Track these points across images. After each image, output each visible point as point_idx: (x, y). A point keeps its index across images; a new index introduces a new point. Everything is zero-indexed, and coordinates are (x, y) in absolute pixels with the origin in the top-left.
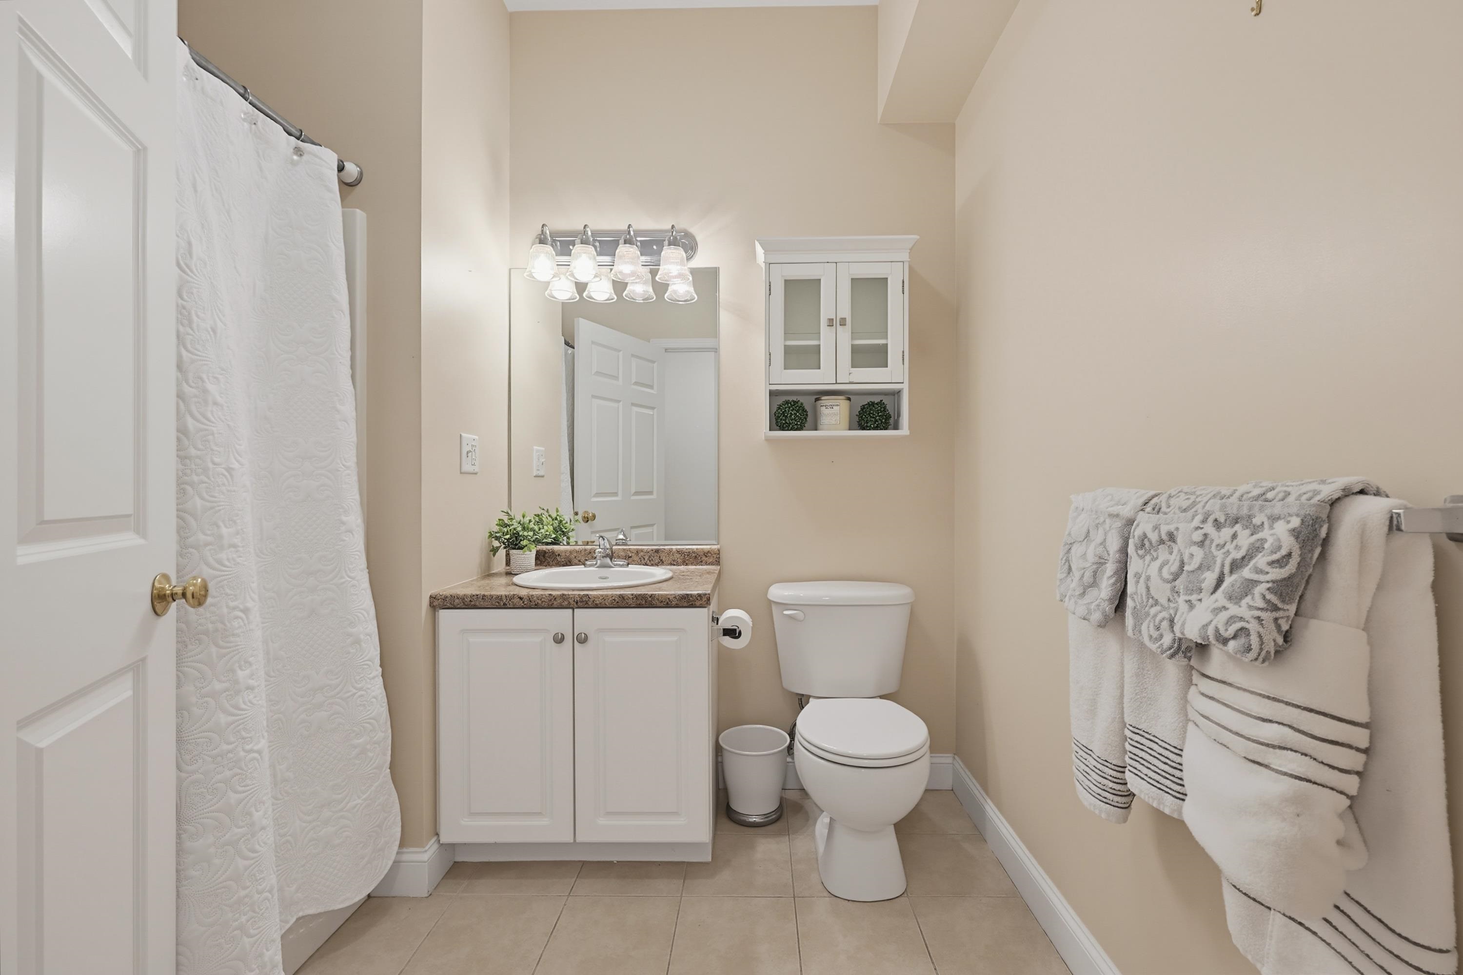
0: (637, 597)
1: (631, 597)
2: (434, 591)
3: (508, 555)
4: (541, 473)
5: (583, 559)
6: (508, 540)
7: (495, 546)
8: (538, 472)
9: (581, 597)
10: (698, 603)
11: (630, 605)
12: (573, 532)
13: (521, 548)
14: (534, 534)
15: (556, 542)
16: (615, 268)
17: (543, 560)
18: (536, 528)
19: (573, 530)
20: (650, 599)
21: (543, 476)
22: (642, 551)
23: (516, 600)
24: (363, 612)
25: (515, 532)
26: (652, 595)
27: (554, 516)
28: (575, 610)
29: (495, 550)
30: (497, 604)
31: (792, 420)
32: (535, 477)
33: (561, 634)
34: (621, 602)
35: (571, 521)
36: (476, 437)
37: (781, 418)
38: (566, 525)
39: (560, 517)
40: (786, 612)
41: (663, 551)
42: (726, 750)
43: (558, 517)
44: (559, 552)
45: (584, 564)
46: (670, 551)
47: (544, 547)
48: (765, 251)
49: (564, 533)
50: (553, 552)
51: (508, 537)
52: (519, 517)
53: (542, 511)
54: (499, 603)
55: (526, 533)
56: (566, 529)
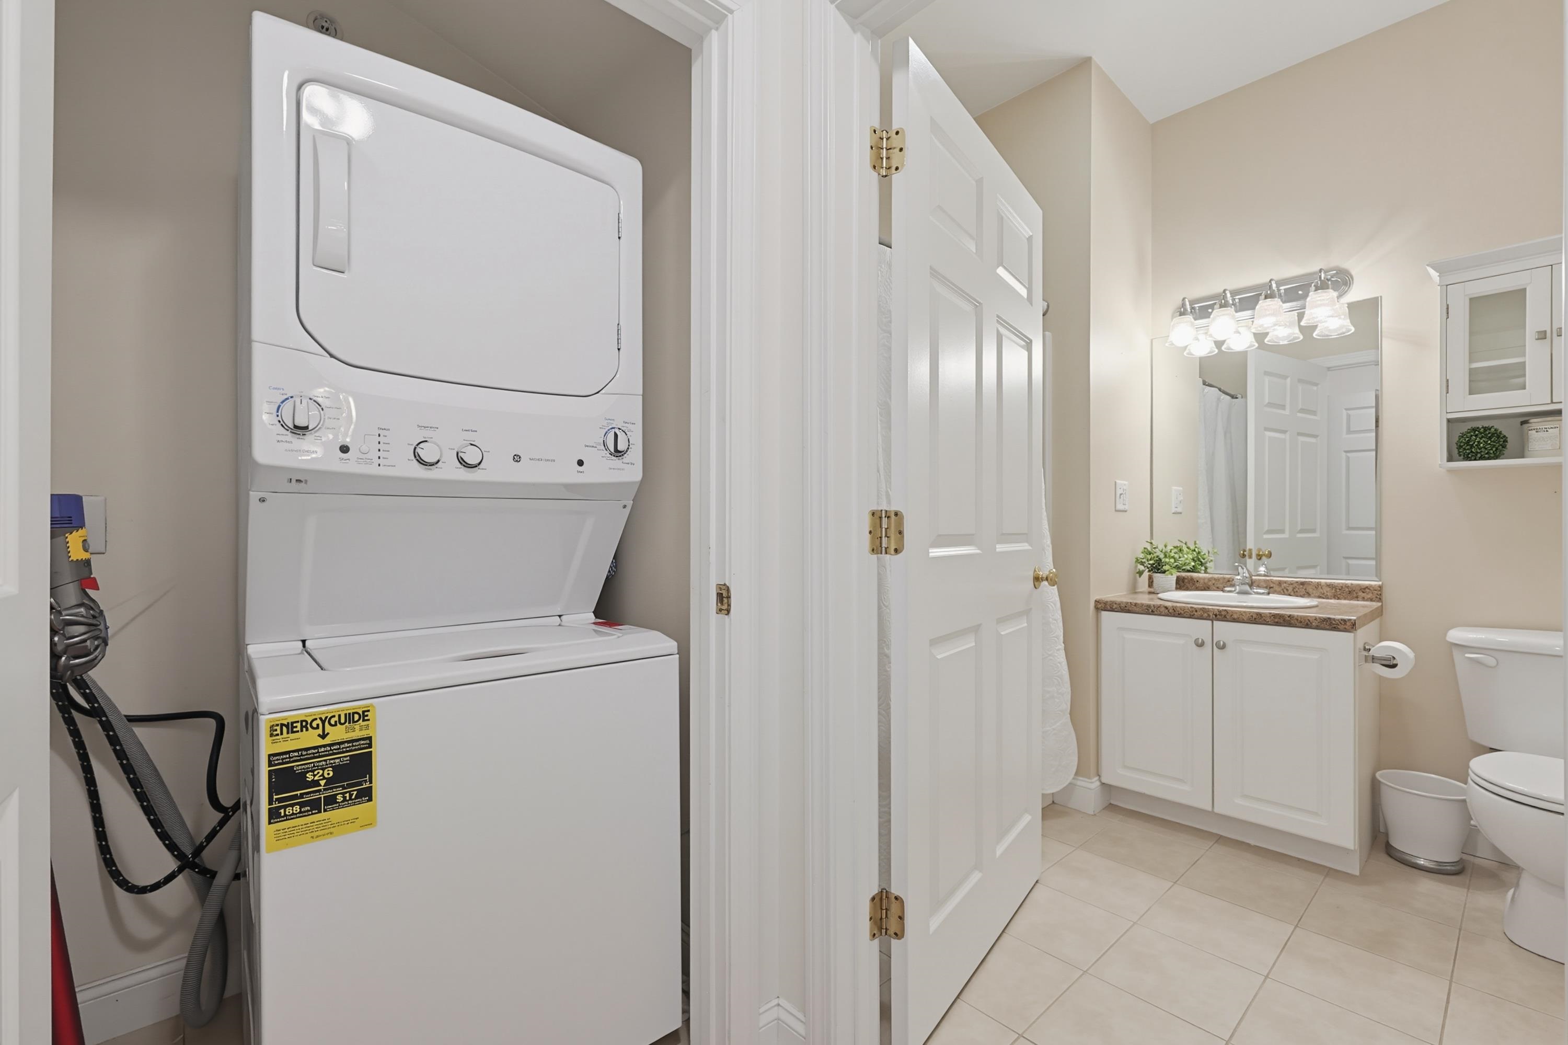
0: (1275, 616)
1: (1269, 615)
2: (1098, 597)
3: (1150, 578)
4: (1179, 510)
5: (1221, 586)
6: (1152, 565)
7: (1141, 570)
8: (1176, 509)
9: (1220, 611)
10: (1341, 627)
11: (1268, 622)
12: (1212, 563)
13: (1164, 572)
14: (1175, 562)
15: (1194, 570)
16: (1256, 321)
17: (1182, 584)
18: (1176, 556)
19: (1212, 561)
20: (1289, 619)
21: (1181, 513)
22: (1285, 582)
23: (1163, 609)
24: (1052, 604)
25: (1157, 559)
26: (1290, 615)
27: (1192, 547)
28: (1214, 622)
29: (1140, 573)
30: (1147, 611)
31: (1480, 449)
32: (1173, 513)
33: (1202, 640)
34: (1257, 619)
35: (1209, 552)
36: (1126, 483)
37: (1464, 447)
38: (1205, 556)
39: (1198, 548)
40: (1467, 655)
41: (1309, 583)
42: (1382, 783)
43: (1196, 549)
44: (1197, 579)
45: (1223, 591)
46: (1319, 584)
47: (1184, 574)
48: (1440, 274)
49: (1202, 564)
50: (1192, 579)
51: (1151, 562)
52: (1161, 547)
53: (1181, 544)
54: (1148, 610)
55: (1167, 560)
56: (1204, 559)
